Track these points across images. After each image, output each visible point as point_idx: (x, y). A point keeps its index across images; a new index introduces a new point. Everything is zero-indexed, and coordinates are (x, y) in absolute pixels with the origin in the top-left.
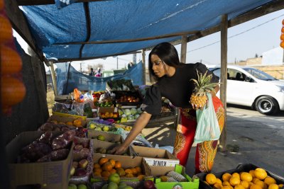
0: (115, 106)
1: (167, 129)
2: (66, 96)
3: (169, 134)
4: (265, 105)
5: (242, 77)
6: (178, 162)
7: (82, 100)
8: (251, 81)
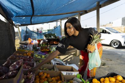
0: (48, 46)
1: (72, 56)
2: (25, 41)
3: (73, 58)
4: (115, 44)
5: (105, 32)
6: (78, 73)
7: (32, 43)
8: (109, 33)
